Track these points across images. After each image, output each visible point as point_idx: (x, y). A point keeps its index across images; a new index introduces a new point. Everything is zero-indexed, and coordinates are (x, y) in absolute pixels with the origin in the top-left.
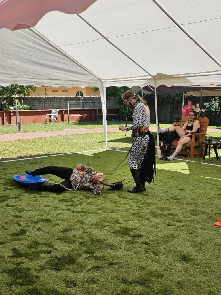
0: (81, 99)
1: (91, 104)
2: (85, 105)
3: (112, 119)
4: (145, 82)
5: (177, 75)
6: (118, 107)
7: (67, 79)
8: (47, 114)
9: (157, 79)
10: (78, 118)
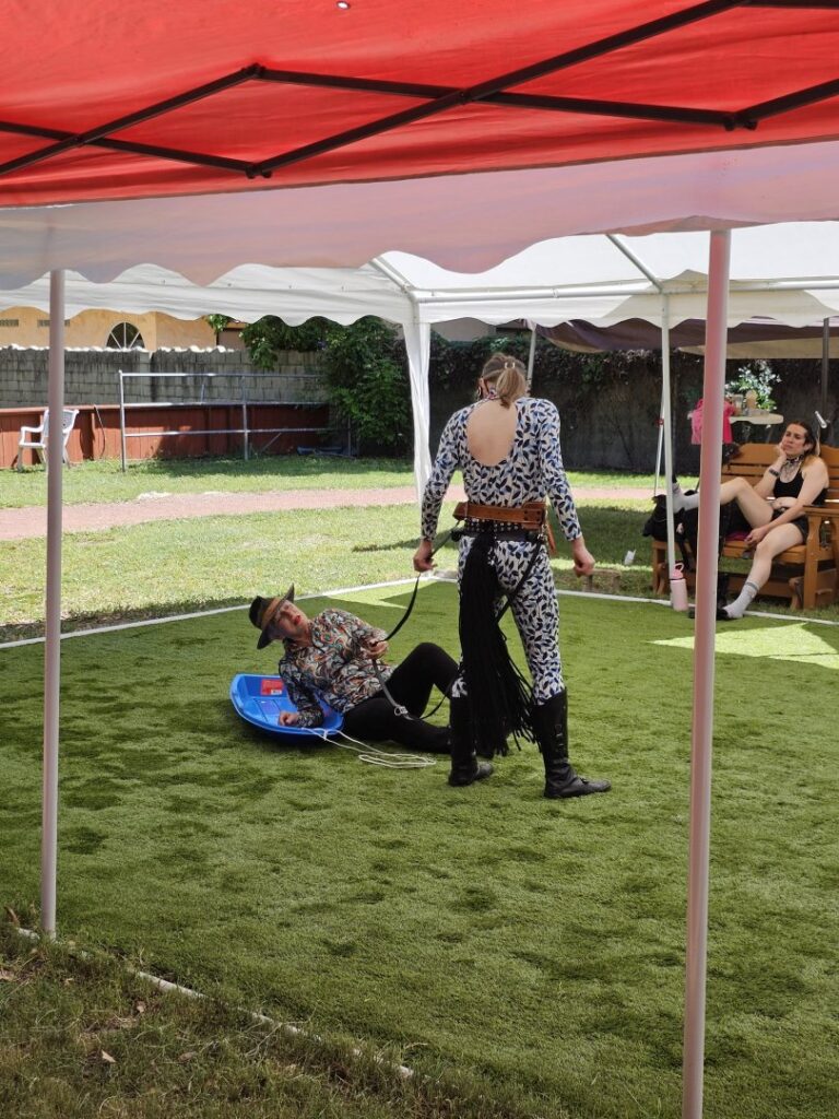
0: (142, 359)
1: (190, 382)
2: (163, 388)
3: (300, 449)
4: (617, 305)
5: (768, 282)
6: (322, 395)
7: (287, 288)
8: (24, 429)
9: (677, 294)
10: (156, 443)
